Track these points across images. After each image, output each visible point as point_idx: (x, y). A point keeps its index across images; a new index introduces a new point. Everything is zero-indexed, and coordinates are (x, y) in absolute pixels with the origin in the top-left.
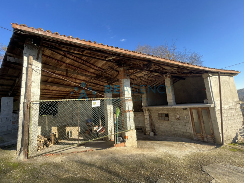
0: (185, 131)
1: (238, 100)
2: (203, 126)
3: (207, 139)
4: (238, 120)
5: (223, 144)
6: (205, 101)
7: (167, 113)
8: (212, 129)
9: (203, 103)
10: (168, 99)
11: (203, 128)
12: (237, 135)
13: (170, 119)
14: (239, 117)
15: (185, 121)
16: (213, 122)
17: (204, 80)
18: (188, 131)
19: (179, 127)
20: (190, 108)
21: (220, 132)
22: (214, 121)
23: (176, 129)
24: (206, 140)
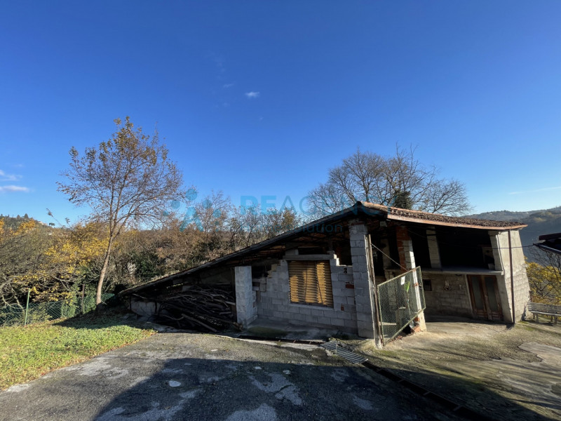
0: (459, 306)
1: (524, 262)
2: (486, 299)
3: (493, 317)
4: (525, 290)
5: (514, 323)
6: (490, 266)
7: (428, 279)
8: (500, 304)
9: (487, 268)
10: (431, 259)
11: (487, 303)
12: (525, 311)
13: (433, 289)
14: (526, 286)
15: (459, 292)
16: (502, 295)
17: (491, 238)
18: (463, 306)
19: (449, 300)
20: (468, 275)
21: (511, 307)
22: (503, 293)
23: (443, 304)
24: (491, 319)
